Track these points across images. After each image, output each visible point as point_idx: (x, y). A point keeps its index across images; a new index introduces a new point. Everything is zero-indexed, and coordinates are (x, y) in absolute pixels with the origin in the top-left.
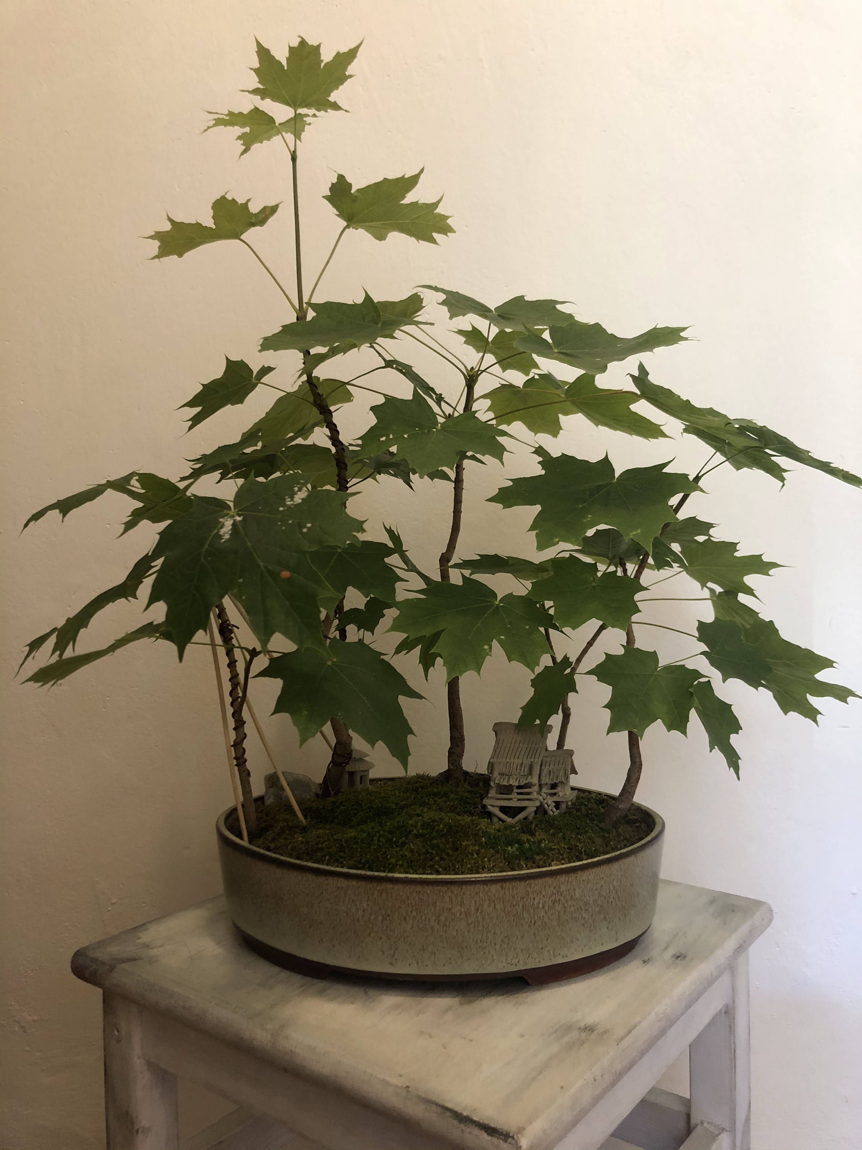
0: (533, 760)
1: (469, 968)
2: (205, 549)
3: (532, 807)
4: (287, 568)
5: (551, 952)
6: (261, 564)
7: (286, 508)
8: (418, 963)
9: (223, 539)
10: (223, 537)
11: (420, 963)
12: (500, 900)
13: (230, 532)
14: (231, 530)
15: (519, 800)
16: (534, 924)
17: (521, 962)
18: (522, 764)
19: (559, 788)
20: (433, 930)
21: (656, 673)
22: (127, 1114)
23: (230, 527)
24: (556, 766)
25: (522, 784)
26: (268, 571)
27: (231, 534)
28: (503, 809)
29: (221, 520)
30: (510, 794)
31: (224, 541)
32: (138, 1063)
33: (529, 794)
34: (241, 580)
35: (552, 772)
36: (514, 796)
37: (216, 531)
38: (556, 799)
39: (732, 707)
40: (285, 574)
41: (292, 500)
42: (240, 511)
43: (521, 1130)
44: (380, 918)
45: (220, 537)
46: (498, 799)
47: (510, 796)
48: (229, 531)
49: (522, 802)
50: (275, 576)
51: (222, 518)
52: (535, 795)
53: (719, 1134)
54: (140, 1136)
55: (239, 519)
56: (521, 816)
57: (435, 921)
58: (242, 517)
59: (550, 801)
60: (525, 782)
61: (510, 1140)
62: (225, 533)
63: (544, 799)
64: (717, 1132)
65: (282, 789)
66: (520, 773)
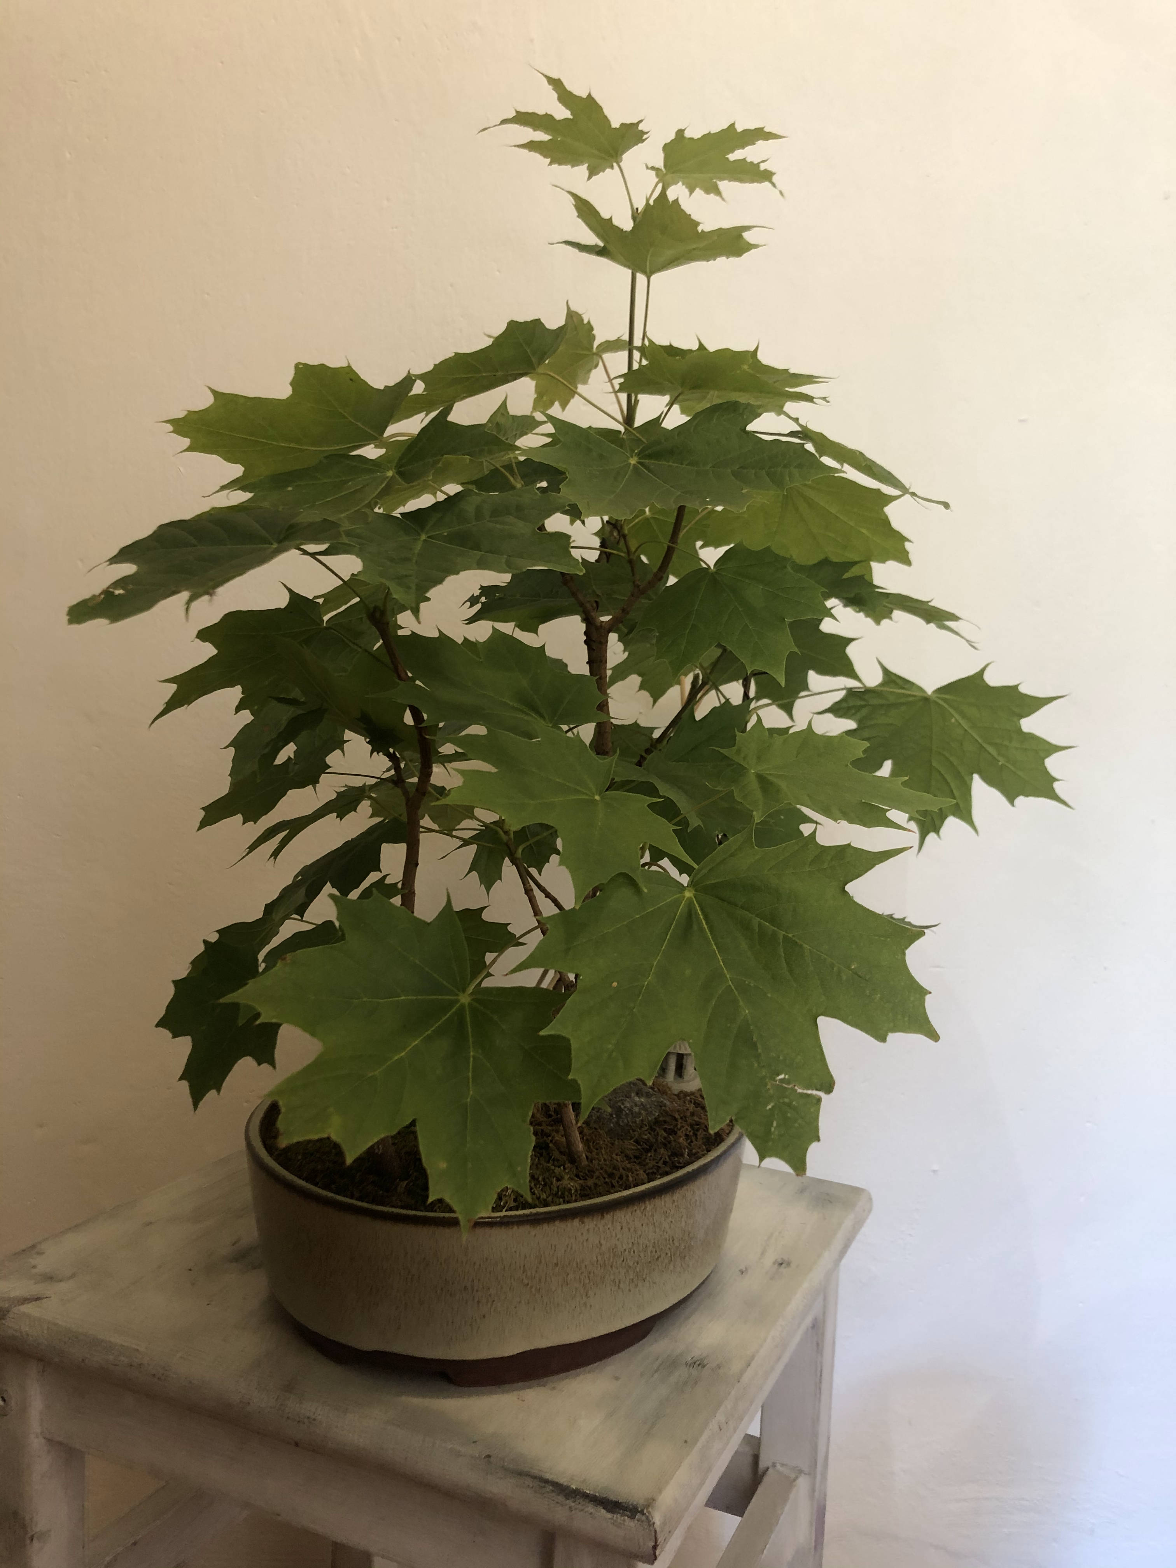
22: (15, 1514)
32: (36, 1443)
43: (650, 1502)
53: (797, 1478)
54: (36, 1544)
61: (638, 1516)
64: (793, 1476)
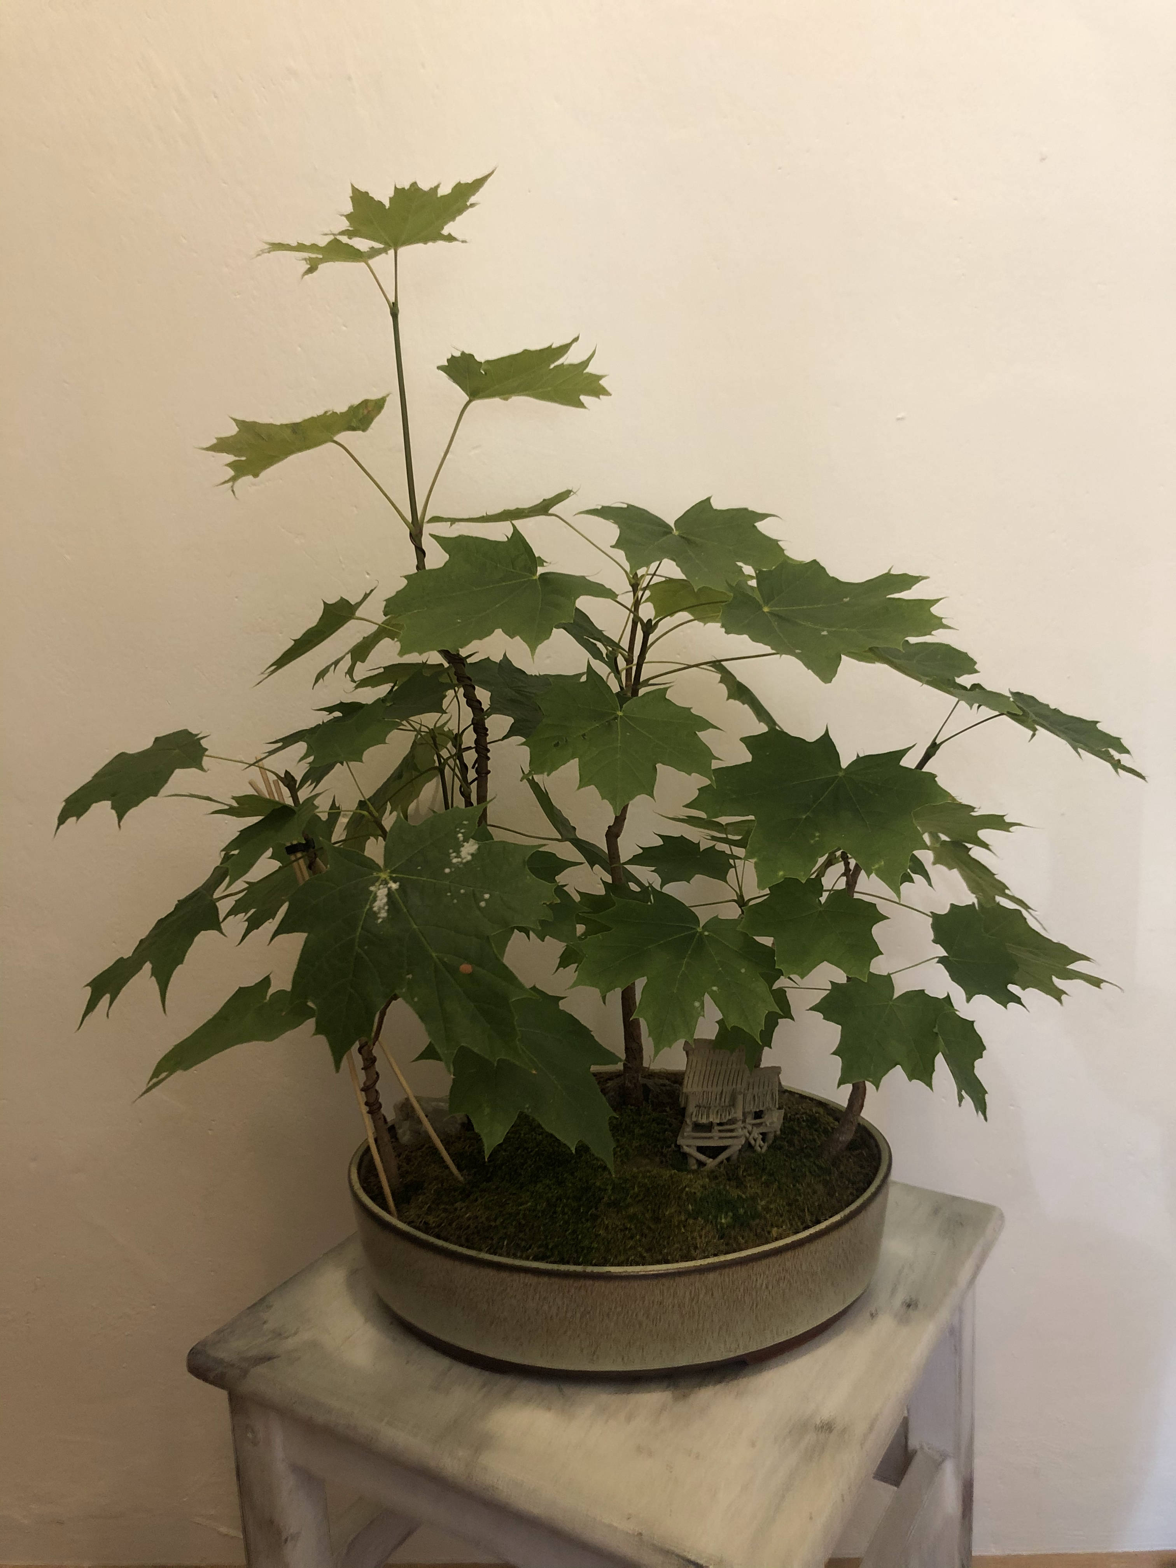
0: (734, 1086)
1: (682, 1360)
2: (358, 934)
3: (736, 1145)
4: (467, 959)
5: (775, 1331)
6: (434, 955)
7: (453, 870)
8: (623, 1359)
9: (379, 918)
10: (379, 916)
11: (626, 1359)
12: (719, 1286)
13: (386, 908)
14: (387, 903)
15: (721, 1138)
16: (757, 1306)
17: (741, 1347)
18: (722, 1093)
19: (766, 1117)
20: (640, 1324)
21: (891, 1003)
22: (271, 1522)
23: (385, 900)
24: (761, 1089)
25: (725, 1121)
26: (445, 964)
27: (388, 911)
28: (700, 1149)
29: (372, 888)
30: (710, 1131)
31: (382, 922)
32: (280, 1466)
33: (732, 1131)
34: (410, 976)
35: (756, 1097)
36: (715, 1133)
37: (368, 907)
38: (763, 1129)
39: (975, 1024)
40: (466, 968)
41: (458, 856)
42: (392, 872)
44: (578, 1315)
45: (375, 915)
46: (694, 1138)
47: (709, 1135)
48: (384, 905)
49: (724, 1140)
50: (453, 970)
51: (373, 884)
52: (740, 1132)
53: (943, 1461)
54: (290, 1544)
55: (394, 886)
56: (722, 1157)
57: (643, 1315)
58: (398, 883)
59: (756, 1133)
60: (728, 1117)
62: (380, 909)
63: (750, 1133)
64: (941, 1460)
65: (420, 1122)
66: (719, 1104)
